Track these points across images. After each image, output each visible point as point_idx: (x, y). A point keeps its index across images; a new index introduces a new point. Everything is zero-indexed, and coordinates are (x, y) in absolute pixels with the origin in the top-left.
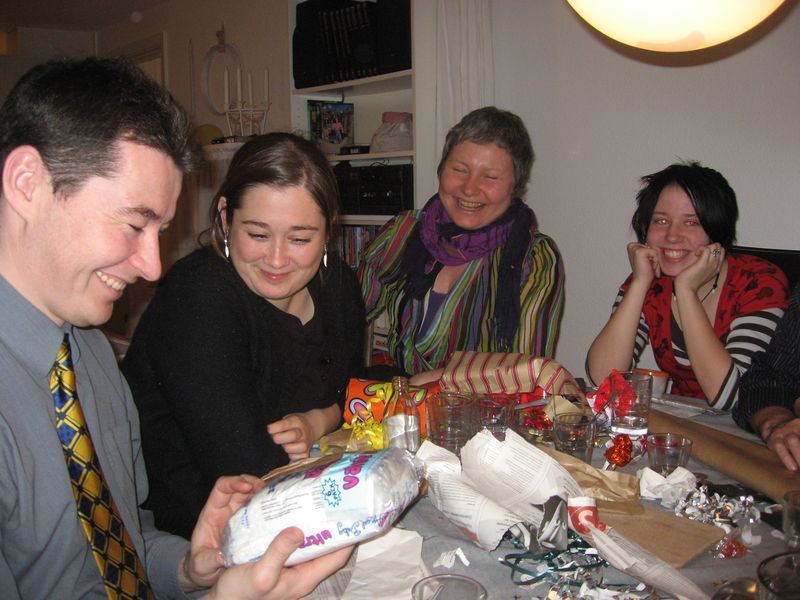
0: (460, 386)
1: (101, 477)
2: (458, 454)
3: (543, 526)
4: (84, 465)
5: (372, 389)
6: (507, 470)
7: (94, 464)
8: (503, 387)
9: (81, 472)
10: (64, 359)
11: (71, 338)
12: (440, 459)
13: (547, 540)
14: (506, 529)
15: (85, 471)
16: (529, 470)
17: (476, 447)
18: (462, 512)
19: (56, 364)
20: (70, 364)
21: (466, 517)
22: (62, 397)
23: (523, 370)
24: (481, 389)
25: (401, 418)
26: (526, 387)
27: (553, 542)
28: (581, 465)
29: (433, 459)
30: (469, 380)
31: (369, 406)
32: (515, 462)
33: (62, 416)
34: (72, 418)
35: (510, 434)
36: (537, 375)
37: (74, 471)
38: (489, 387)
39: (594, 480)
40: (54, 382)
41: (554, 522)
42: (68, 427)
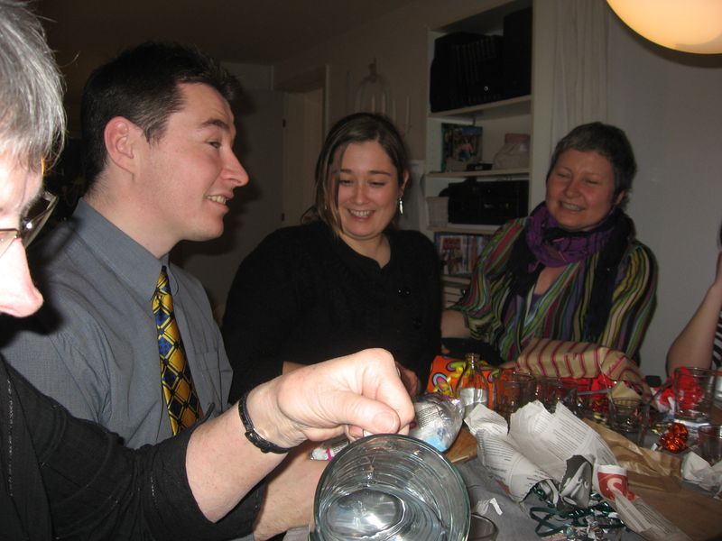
0: (533, 369)
1: (191, 386)
2: (508, 419)
3: (564, 481)
4: (177, 374)
5: (453, 365)
6: (554, 439)
7: (186, 373)
8: (570, 371)
9: (174, 379)
10: (164, 285)
11: (168, 270)
12: (490, 421)
13: (568, 496)
14: (534, 483)
15: (177, 378)
16: (575, 441)
17: (527, 415)
18: (500, 466)
19: (157, 290)
20: (168, 289)
21: (502, 470)
22: (161, 316)
23: (589, 357)
24: (551, 372)
25: (472, 390)
26: (591, 373)
27: (575, 498)
28: (623, 441)
29: (484, 420)
30: (540, 364)
31: (449, 380)
32: (561, 432)
33: (162, 332)
34: (168, 335)
35: (560, 407)
36: (601, 360)
37: (169, 377)
38: (558, 372)
39: (634, 456)
40: (156, 305)
41: (575, 479)
42: (166, 341)
